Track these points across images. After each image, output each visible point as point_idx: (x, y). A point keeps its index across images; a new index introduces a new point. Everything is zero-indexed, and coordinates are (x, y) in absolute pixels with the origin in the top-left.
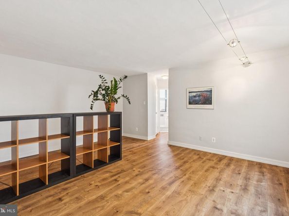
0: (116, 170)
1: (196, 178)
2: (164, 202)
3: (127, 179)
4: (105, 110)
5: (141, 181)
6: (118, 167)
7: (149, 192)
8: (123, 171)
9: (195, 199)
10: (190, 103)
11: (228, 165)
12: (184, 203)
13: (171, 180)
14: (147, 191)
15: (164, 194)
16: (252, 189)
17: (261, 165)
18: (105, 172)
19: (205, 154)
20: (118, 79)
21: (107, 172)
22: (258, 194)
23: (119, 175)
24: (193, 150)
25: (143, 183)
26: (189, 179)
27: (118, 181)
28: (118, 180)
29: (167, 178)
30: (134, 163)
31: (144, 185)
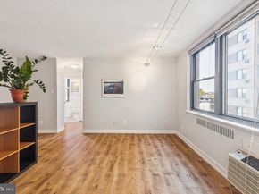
0: (37, 178)
1: (126, 157)
2: (117, 189)
3: (62, 182)
4: (10, 100)
5: (80, 178)
6: (37, 173)
7: (97, 186)
8: (48, 176)
9: (138, 174)
10: (105, 93)
11: (140, 140)
12: (133, 181)
13: (109, 166)
14: (94, 185)
15: (112, 182)
16: (163, 153)
17: (156, 135)
18: (21, 185)
19: (120, 135)
20: (32, 60)
21: (25, 185)
22: (168, 155)
23: (46, 182)
24: (109, 134)
25: (84, 180)
26: (122, 159)
27: (51, 190)
28: (49, 188)
29: (104, 166)
30: (57, 162)
31: (86, 182)
